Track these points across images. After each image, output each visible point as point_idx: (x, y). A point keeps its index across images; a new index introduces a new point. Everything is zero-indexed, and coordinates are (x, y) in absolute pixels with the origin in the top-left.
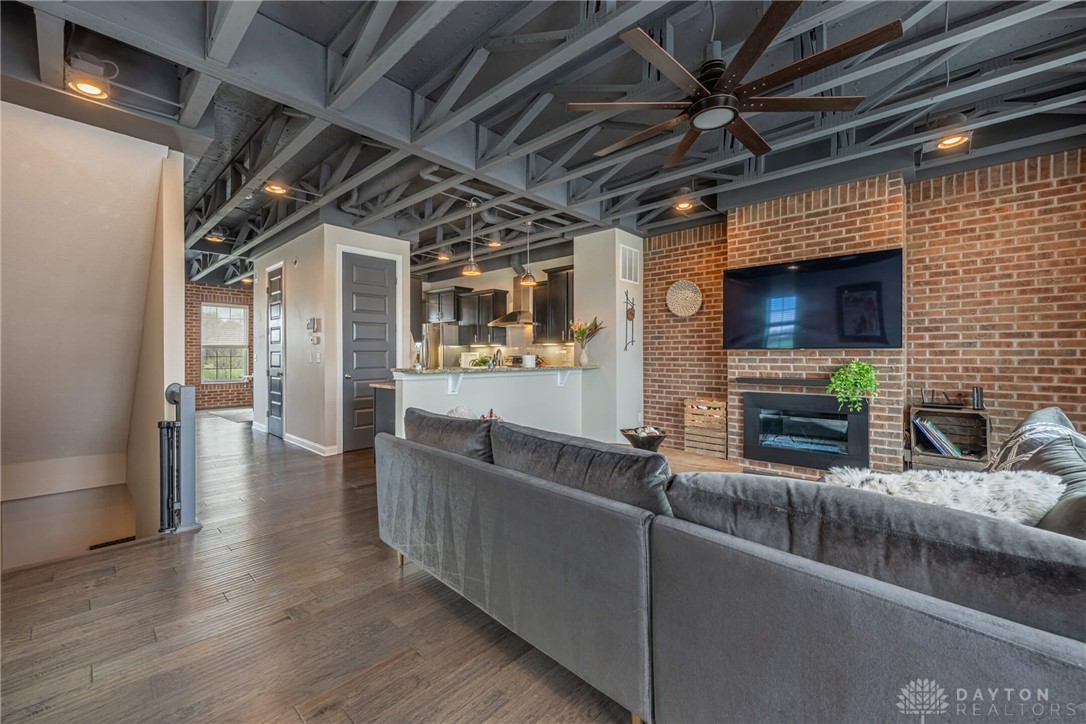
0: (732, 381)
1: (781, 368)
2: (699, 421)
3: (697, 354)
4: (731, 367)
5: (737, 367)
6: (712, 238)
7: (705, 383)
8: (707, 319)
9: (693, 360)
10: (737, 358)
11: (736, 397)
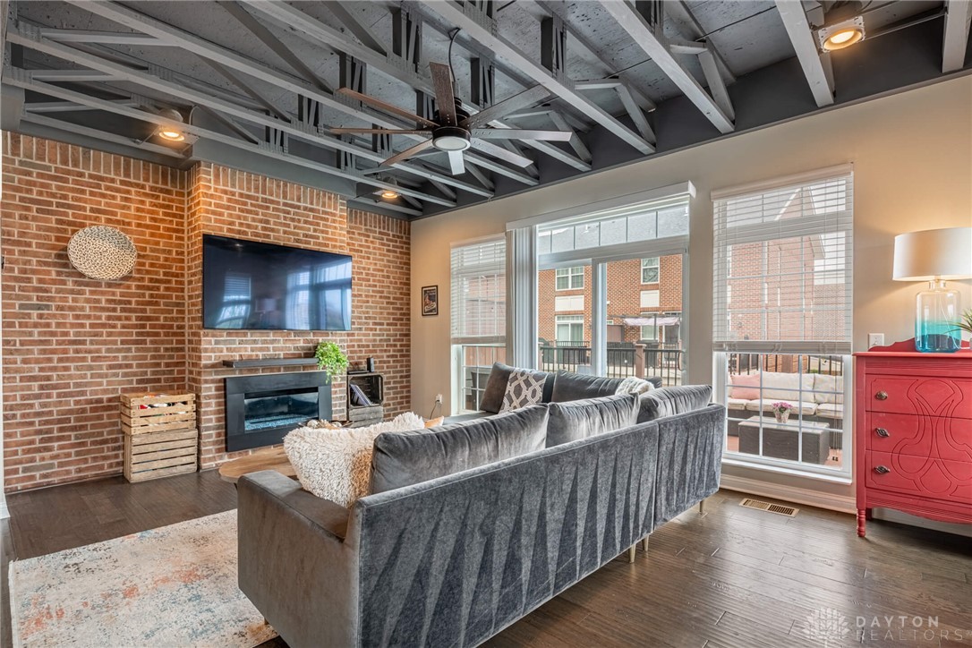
0: (206, 366)
1: (261, 349)
2: (153, 425)
3: (121, 334)
4: (206, 350)
5: (213, 350)
6: (147, 179)
7: (135, 374)
8: (138, 287)
9: (115, 342)
10: (213, 339)
11: (213, 385)
